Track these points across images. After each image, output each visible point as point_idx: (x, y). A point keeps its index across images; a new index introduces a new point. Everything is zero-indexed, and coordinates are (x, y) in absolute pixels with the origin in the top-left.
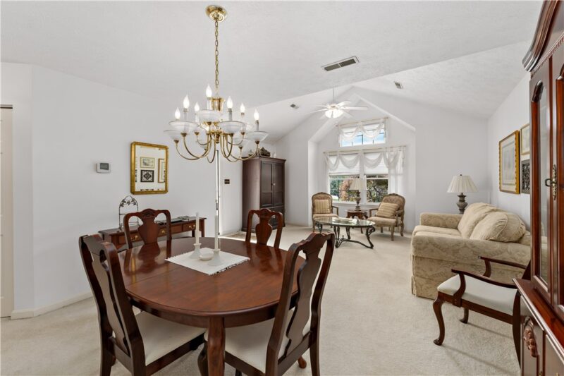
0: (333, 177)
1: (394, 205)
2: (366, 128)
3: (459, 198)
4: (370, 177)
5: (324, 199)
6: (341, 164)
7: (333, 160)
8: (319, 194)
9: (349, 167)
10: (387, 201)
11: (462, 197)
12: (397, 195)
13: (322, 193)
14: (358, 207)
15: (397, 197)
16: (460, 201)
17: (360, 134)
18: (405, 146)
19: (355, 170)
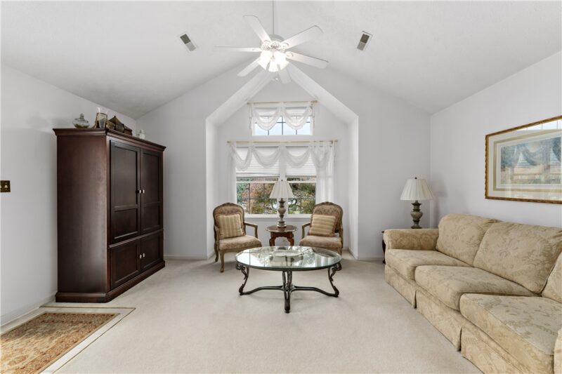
0: (241, 179)
1: (332, 218)
2: (290, 112)
3: (413, 206)
4: (292, 179)
5: (232, 212)
6: (254, 161)
7: (242, 154)
8: (224, 205)
9: (266, 165)
10: (320, 212)
11: (417, 205)
12: (331, 204)
13: (228, 204)
14: (282, 223)
15: (333, 207)
16: (415, 210)
17: (280, 120)
18: (336, 141)
19: (273, 171)
